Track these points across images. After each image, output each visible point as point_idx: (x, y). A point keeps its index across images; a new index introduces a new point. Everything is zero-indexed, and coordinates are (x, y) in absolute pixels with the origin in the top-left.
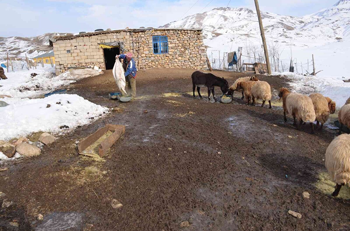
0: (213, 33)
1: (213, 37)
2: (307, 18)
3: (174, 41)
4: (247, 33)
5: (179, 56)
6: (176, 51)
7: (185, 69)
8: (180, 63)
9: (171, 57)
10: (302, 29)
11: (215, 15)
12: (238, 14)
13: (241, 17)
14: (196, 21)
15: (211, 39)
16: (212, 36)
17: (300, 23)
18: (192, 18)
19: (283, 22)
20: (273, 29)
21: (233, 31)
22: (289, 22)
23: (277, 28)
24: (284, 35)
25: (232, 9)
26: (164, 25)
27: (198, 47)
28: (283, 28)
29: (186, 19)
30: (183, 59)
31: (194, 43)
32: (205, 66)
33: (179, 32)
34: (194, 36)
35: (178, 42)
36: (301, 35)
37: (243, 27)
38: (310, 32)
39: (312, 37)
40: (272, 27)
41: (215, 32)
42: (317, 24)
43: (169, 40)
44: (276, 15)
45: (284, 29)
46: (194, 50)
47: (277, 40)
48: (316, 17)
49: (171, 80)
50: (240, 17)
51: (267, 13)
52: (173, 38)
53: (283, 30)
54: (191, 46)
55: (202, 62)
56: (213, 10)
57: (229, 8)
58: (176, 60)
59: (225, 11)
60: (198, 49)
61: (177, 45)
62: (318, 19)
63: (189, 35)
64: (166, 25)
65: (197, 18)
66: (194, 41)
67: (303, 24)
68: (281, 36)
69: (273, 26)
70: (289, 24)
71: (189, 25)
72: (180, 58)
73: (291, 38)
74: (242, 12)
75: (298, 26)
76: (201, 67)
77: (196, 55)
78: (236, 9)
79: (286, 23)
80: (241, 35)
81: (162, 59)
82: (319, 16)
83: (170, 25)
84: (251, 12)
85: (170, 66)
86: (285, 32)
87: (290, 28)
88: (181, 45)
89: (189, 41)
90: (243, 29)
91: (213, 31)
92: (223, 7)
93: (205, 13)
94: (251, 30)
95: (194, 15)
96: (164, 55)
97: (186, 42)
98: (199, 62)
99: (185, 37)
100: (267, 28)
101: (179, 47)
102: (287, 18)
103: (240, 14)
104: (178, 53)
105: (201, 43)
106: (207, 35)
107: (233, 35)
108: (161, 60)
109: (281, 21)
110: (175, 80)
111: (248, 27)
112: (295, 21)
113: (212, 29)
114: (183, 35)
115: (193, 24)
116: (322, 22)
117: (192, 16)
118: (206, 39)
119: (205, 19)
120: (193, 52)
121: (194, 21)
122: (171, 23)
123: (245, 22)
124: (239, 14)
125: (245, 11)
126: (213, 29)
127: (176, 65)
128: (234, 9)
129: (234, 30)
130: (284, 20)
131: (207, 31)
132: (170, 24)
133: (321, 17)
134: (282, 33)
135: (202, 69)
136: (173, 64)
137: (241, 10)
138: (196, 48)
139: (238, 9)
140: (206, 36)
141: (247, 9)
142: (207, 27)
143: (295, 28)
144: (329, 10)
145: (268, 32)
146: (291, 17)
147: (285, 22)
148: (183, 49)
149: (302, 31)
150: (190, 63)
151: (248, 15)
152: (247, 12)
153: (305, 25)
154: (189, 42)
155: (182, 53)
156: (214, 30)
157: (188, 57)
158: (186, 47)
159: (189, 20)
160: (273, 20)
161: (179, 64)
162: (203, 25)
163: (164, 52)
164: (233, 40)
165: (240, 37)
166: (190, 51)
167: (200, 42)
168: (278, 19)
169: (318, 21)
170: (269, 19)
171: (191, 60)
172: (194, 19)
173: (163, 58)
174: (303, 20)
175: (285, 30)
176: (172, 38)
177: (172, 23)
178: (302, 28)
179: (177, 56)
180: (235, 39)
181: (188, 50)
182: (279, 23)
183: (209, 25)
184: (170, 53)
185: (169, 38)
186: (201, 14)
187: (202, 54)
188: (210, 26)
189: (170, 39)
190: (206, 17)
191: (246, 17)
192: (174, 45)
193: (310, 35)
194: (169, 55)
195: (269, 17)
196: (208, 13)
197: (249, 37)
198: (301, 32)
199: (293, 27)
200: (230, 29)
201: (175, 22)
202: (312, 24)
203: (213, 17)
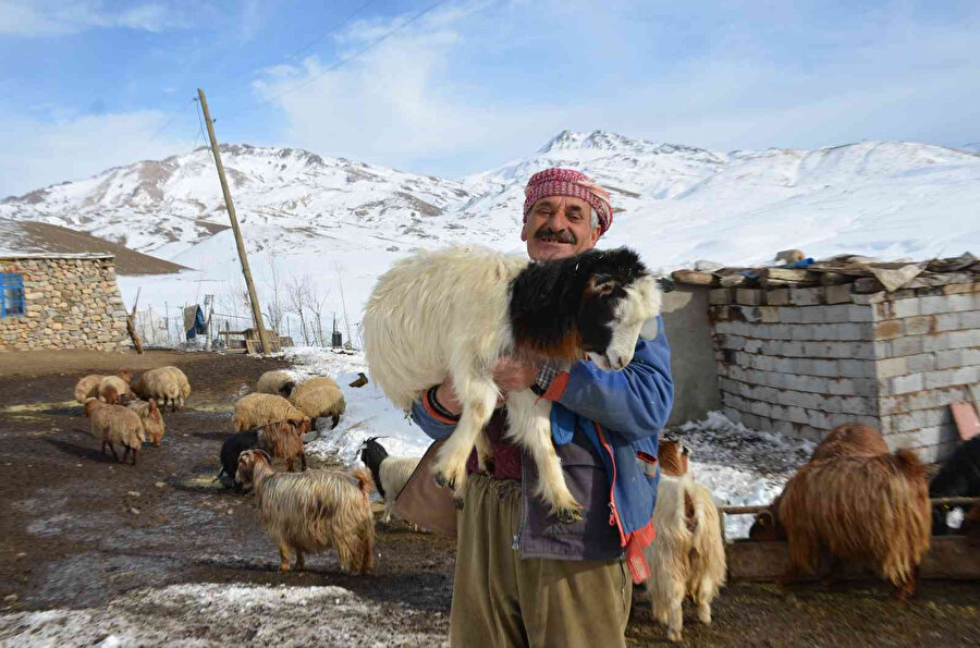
0: (198, 224)
1: (200, 235)
2: (475, 183)
3: (41, 284)
4: (308, 225)
5: (56, 320)
6: (47, 308)
7: (70, 350)
8: (58, 337)
9: (33, 325)
10: (462, 214)
11: (204, 166)
12: (277, 166)
13: (288, 175)
14: (142, 184)
15: (195, 243)
16: (195, 235)
17: (458, 194)
18: (126, 174)
19: (412, 194)
20: (382, 212)
21: (263, 219)
22: (427, 191)
23: (394, 211)
24: (415, 231)
25: (257, 150)
26: (24, 194)
27: (105, 297)
28: (412, 211)
29: (106, 177)
30: (67, 327)
31: (93, 290)
32: (123, 343)
33: (54, 265)
34: (92, 272)
35: (50, 288)
36: (463, 231)
37: (295, 205)
38: (486, 222)
39: (493, 235)
40: (380, 208)
41: (208, 220)
42: (501, 199)
43: (25, 284)
44: (391, 171)
45: (416, 213)
46: (95, 305)
47: (397, 245)
48: (499, 180)
49: (28, 380)
50: (284, 174)
51: (365, 166)
52: (38, 278)
53: (413, 215)
54: (84, 297)
55: (115, 333)
56: (198, 153)
57: (248, 147)
58: (48, 331)
59: (238, 154)
60: (104, 301)
61: (48, 295)
62: (503, 186)
63: (81, 269)
64: (34, 193)
65: (143, 173)
66: (94, 285)
67: (466, 199)
68: (406, 233)
69: (382, 203)
70: (429, 200)
71: (118, 197)
72: (58, 326)
73: (435, 238)
74: (290, 161)
75: (453, 203)
76: (114, 344)
77: (99, 318)
78: (273, 152)
79: (421, 197)
80: (289, 231)
81: (8, 329)
82: (506, 177)
83: (48, 193)
84: (316, 160)
85: (32, 346)
86: (419, 221)
87: (430, 211)
88: (58, 294)
89: (80, 284)
90: (294, 212)
91: (200, 218)
92: (231, 145)
93: (170, 159)
94: (319, 216)
95: (133, 165)
96: (13, 320)
97: (72, 287)
98: (107, 333)
99: (69, 275)
100: (366, 209)
101: (55, 300)
102: (422, 183)
103: (284, 167)
104: (53, 314)
105: (113, 289)
106: (181, 230)
107: (263, 229)
108: (7, 332)
109: (405, 188)
110: (41, 378)
111: (309, 206)
112: (446, 191)
113: (195, 212)
114: (65, 272)
115: (132, 192)
116: (513, 195)
117: (129, 167)
118: (175, 243)
119: (172, 180)
120: (91, 311)
121: (136, 185)
122: (51, 187)
123: (302, 191)
124: (280, 167)
125: (299, 157)
126: (201, 211)
127: (47, 341)
128: (266, 151)
129: (266, 215)
130: (411, 186)
131: (180, 217)
132: (47, 190)
133: (513, 180)
134: (409, 223)
135: (117, 350)
136: (38, 341)
137: (286, 153)
138: (98, 300)
139: (276, 151)
140: (177, 232)
141: (306, 153)
142: (181, 205)
143: (445, 209)
144: (528, 164)
145: (370, 220)
146: (432, 179)
147: (416, 193)
148: (64, 305)
149: (464, 218)
150: (84, 337)
151: (307, 170)
152: (304, 160)
153: (471, 202)
154: (81, 286)
155: (63, 314)
156: (203, 214)
157: (79, 322)
158: (73, 298)
159: (116, 182)
160: (384, 186)
161: (55, 341)
162: (165, 198)
163: (14, 312)
164: (263, 245)
165: (285, 237)
166: (82, 308)
167: (109, 286)
168: (396, 181)
169: (504, 191)
170: (371, 184)
171: (87, 330)
172: (135, 176)
173: (11, 327)
174: (465, 188)
175: (418, 215)
176: (33, 277)
177: (55, 187)
178: (464, 209)
179: (49, 320)
180: (270, 243)
181: (79, 307)
182: (401, 194)
183: (184, 198)
184: (31, 314)
185: (26, 278)
186: (157, 162)
187: (115, 314)
188: (190, 201)
189: (30, 280)
190: (177, 173)
191: (302, 177)
192: (41, 295)
193: (485, 229)
194: (27, 320)
195: (371, 177)
196: (181, 162)
197: (311, 236)
198: (461, 223)
199: (440, 207)
200: (254, 211)
201: (65, 183)
202: (489, 198)
203: (198, 174)
